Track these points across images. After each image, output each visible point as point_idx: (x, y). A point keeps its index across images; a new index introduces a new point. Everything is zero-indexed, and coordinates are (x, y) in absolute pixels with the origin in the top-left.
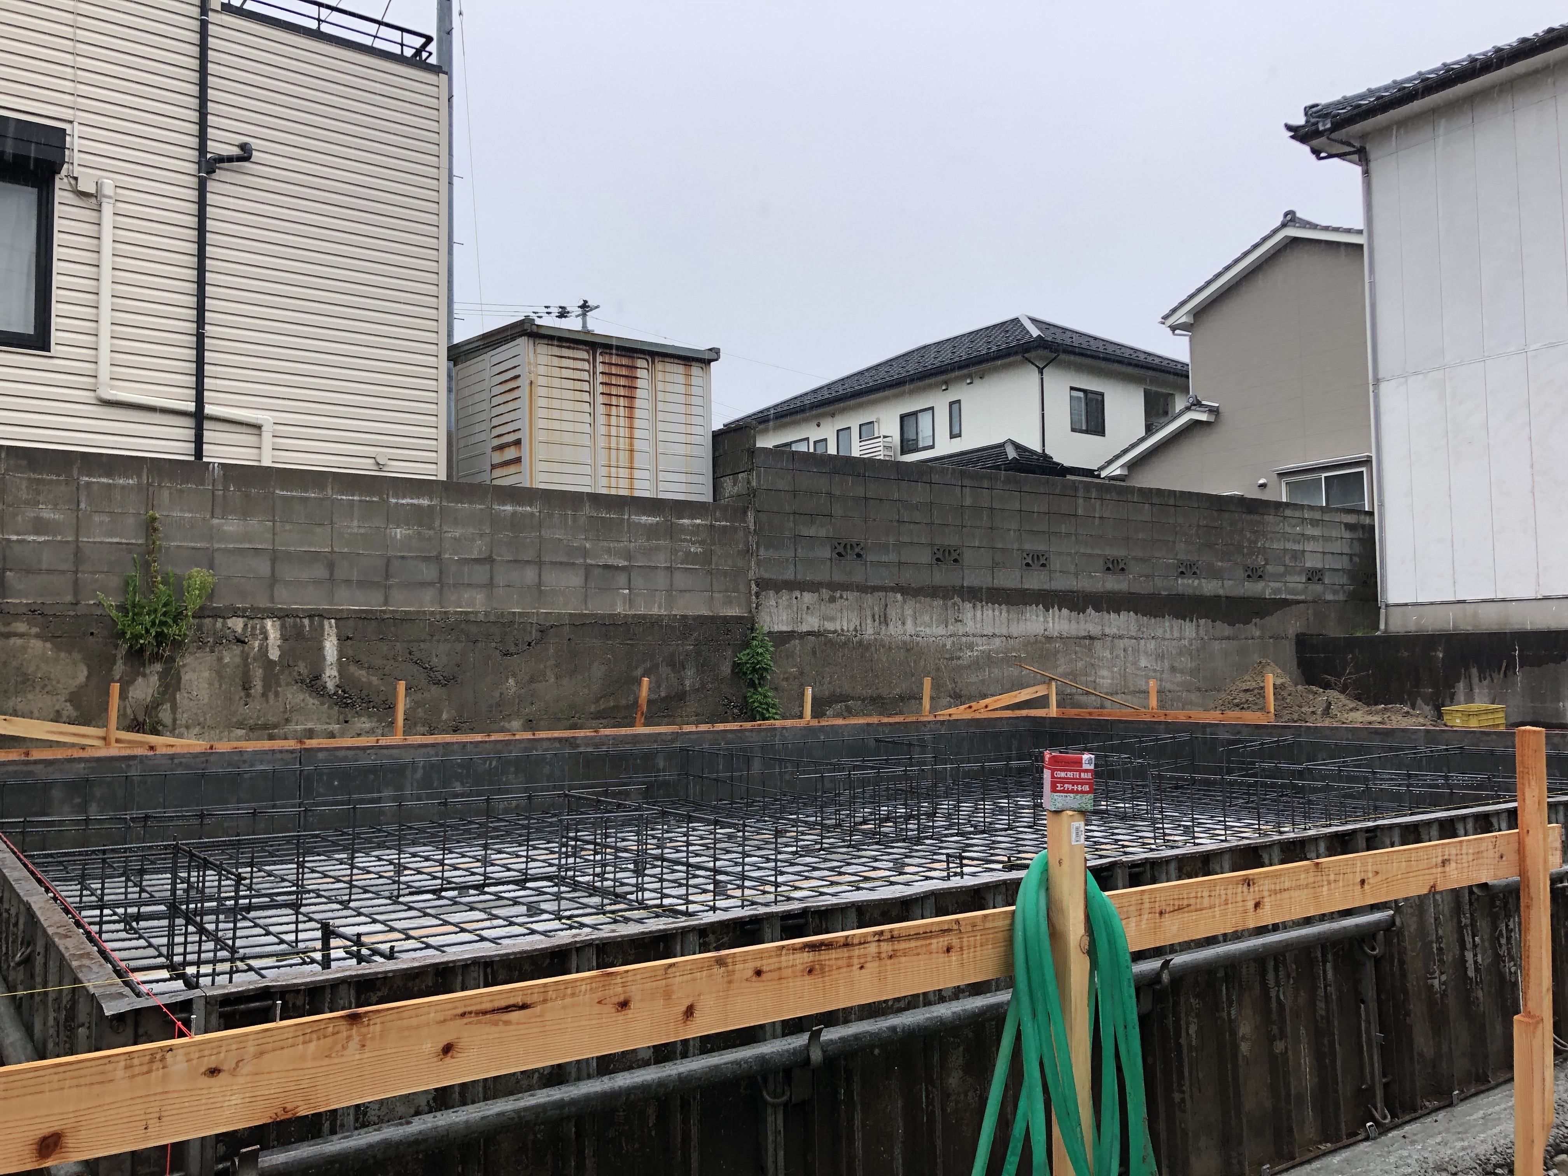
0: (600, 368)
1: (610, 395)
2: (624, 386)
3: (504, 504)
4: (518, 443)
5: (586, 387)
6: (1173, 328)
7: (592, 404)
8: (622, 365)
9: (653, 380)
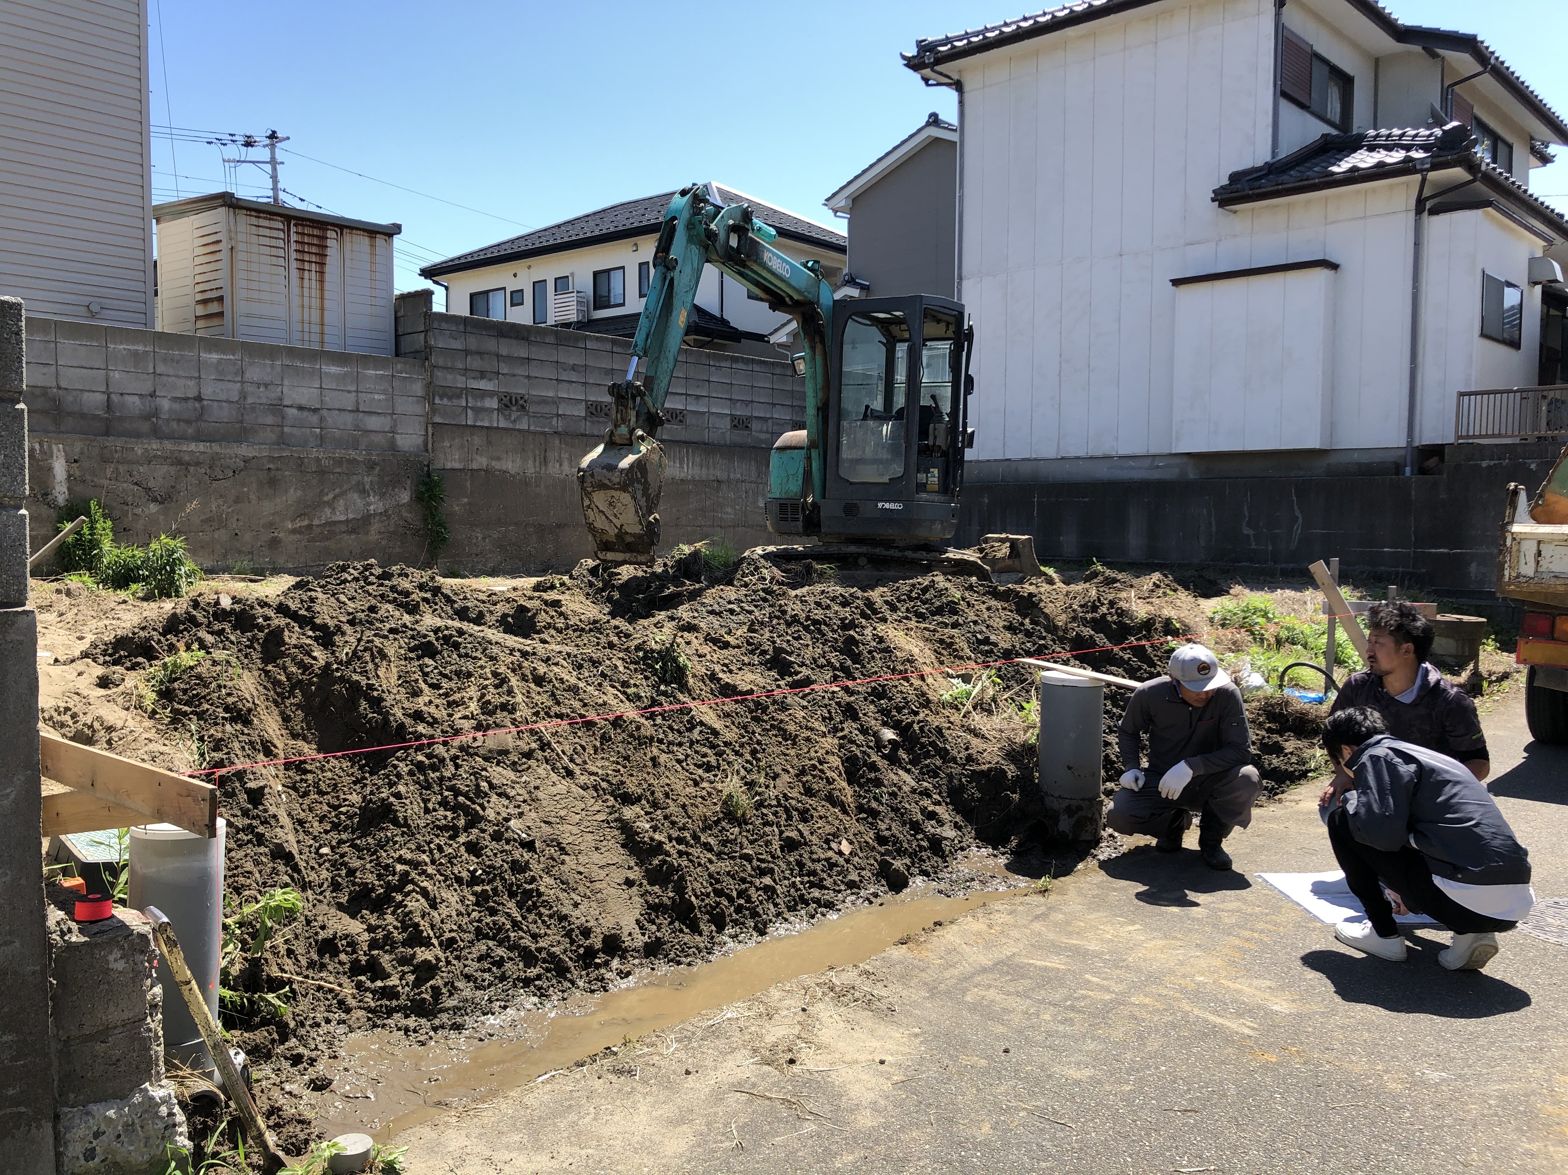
0: (294, 237)
1: (303, 261)
2: (315, 254)
3: (210, 352)
4: (220, 299)
5: (281, 253)
6: (835, 211)
7: (287, 268)
8: (313, 236)
9: (342, 249)
